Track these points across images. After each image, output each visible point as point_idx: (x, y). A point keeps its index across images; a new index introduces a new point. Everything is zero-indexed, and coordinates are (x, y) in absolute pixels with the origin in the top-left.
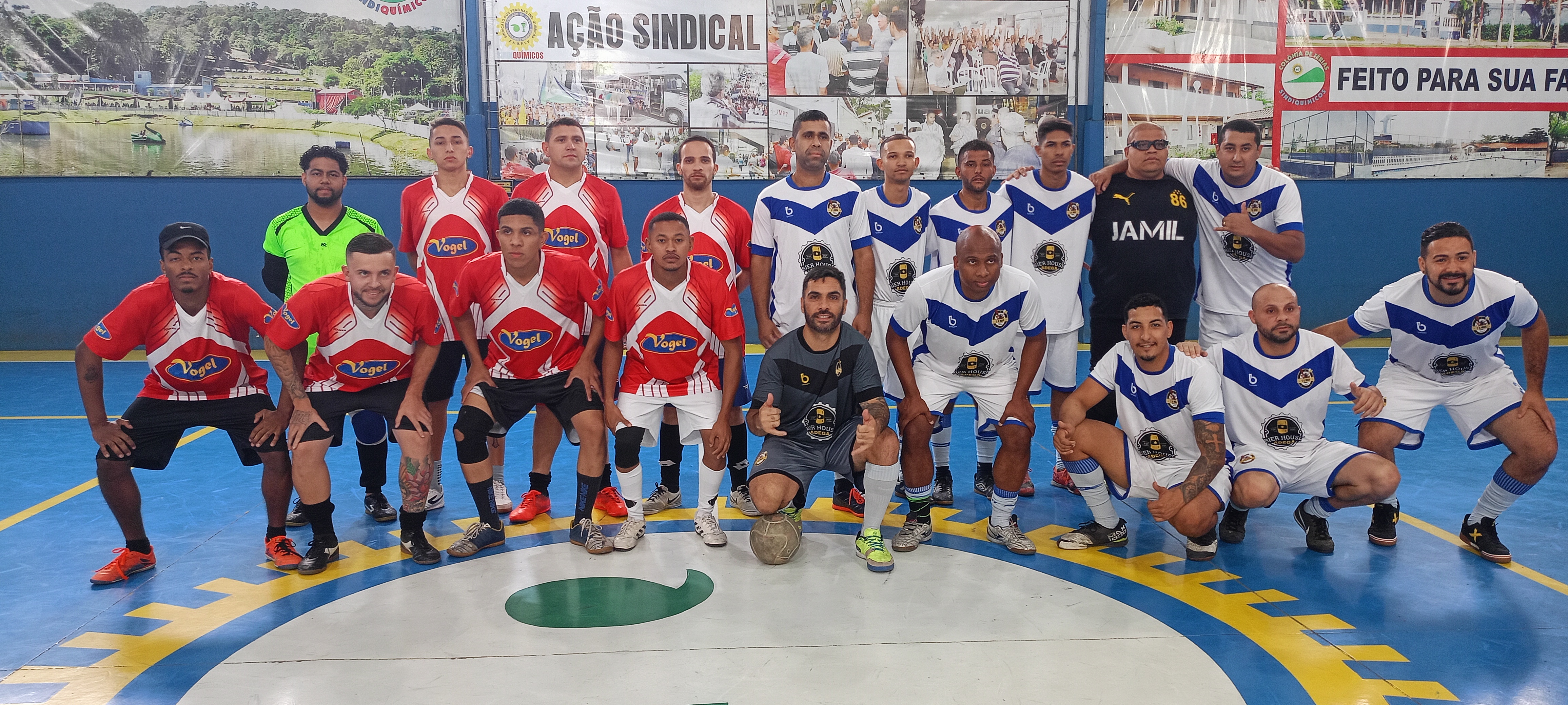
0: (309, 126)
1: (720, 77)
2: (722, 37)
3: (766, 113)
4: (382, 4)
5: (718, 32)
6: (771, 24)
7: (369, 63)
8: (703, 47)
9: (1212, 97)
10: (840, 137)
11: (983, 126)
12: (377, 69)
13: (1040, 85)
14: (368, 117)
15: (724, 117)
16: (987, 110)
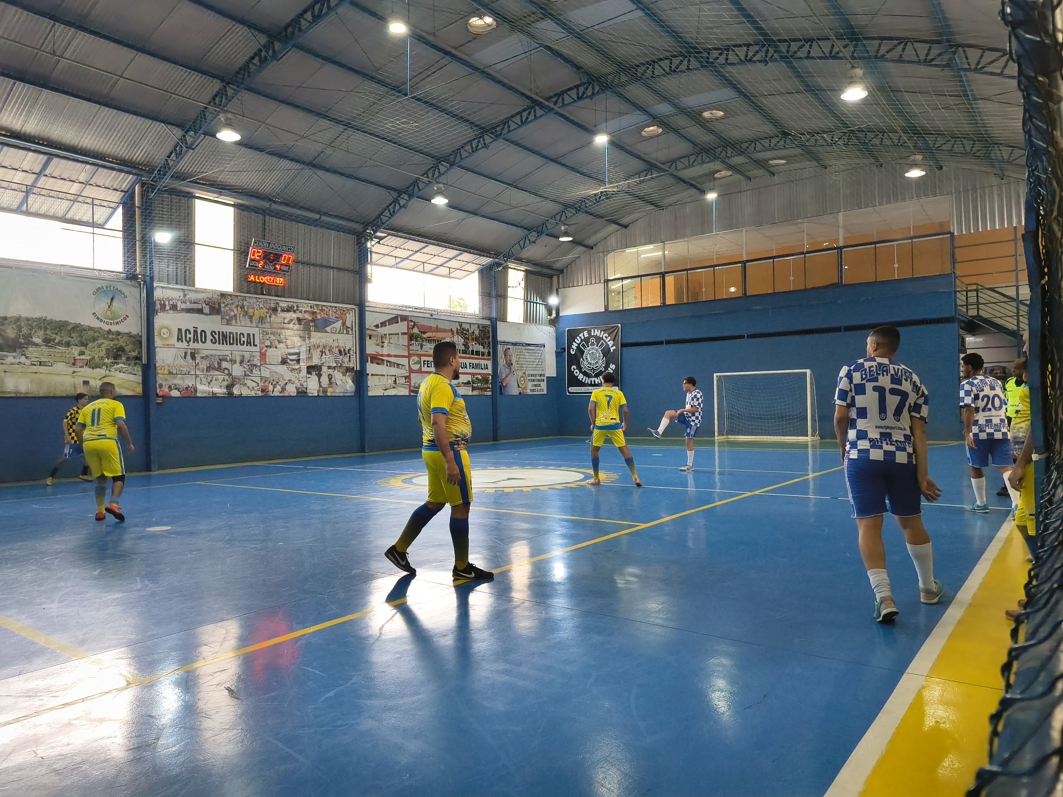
0: (70, 373)
1: (243, 356)
2: (244, 341)
3: (260, 370)
4: (106, 320)
5: (242, 339)
6: (261, 337)
7: (99, 346)
8: (237, 345)
9: (392, 368)
10: (285, 380)
11: (330, 377)
12: (103, 349)
13: (346, 363)
14: (98, 369)
15: (245, 372)
16: (331, 371)
